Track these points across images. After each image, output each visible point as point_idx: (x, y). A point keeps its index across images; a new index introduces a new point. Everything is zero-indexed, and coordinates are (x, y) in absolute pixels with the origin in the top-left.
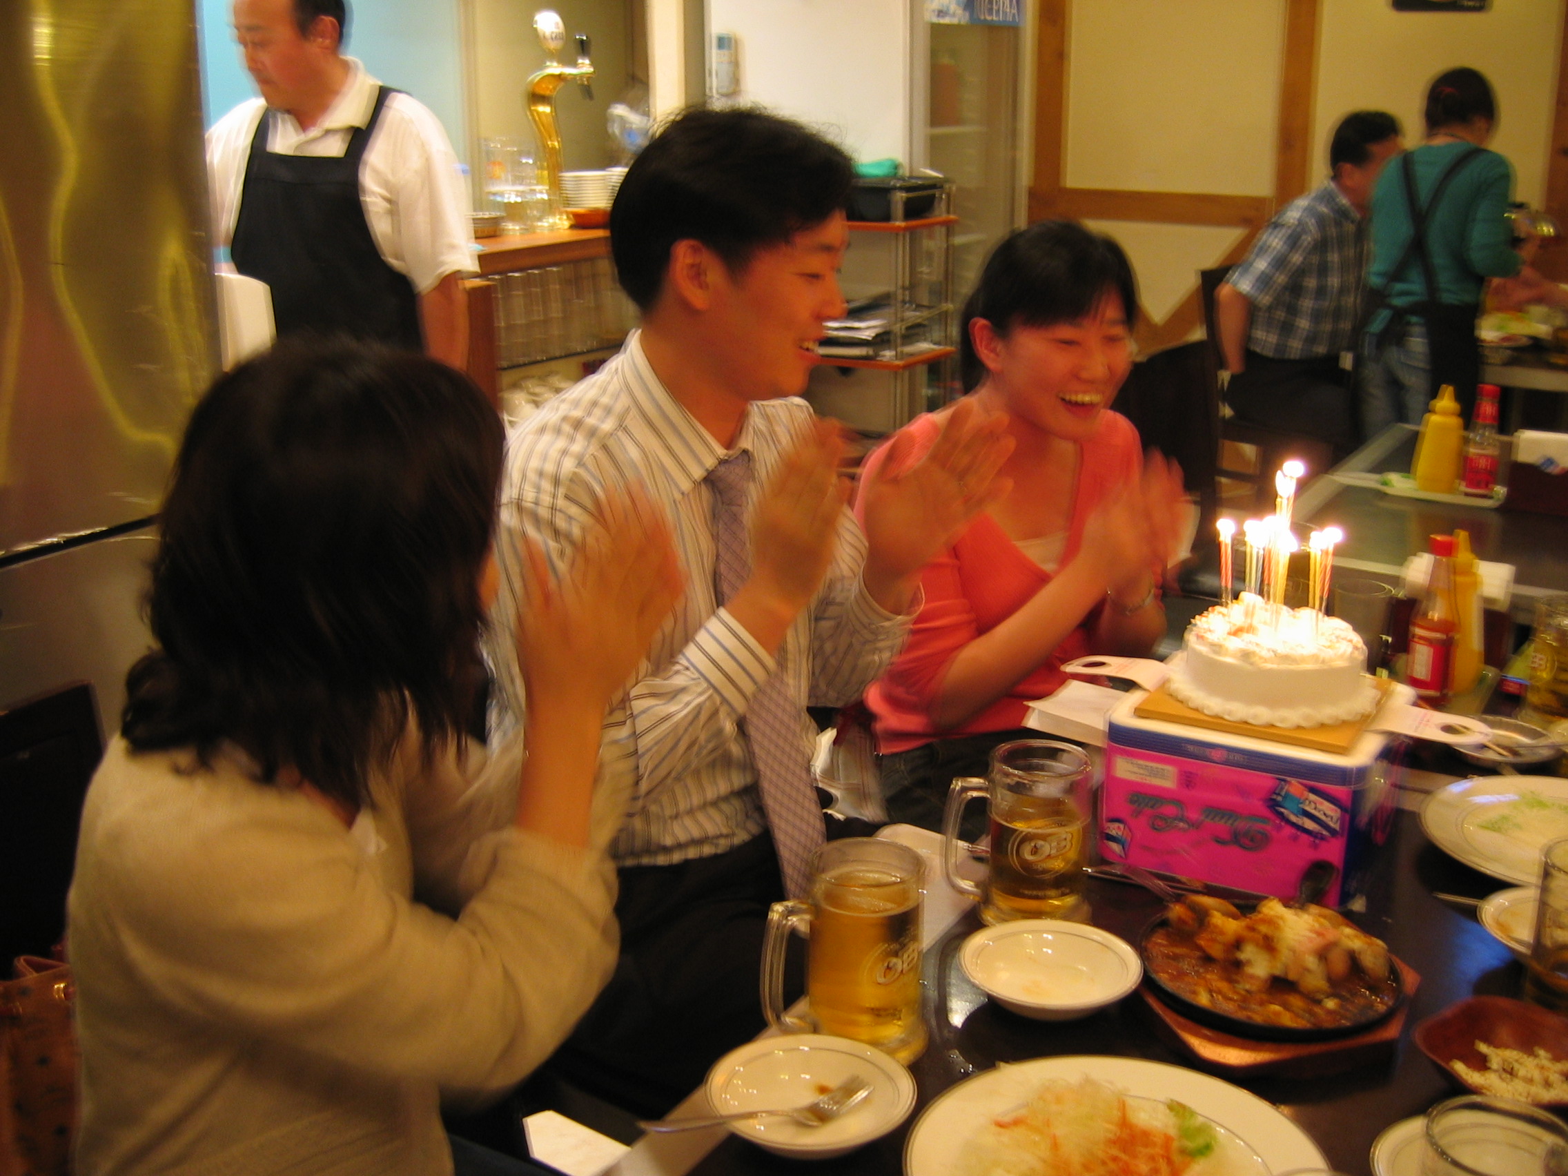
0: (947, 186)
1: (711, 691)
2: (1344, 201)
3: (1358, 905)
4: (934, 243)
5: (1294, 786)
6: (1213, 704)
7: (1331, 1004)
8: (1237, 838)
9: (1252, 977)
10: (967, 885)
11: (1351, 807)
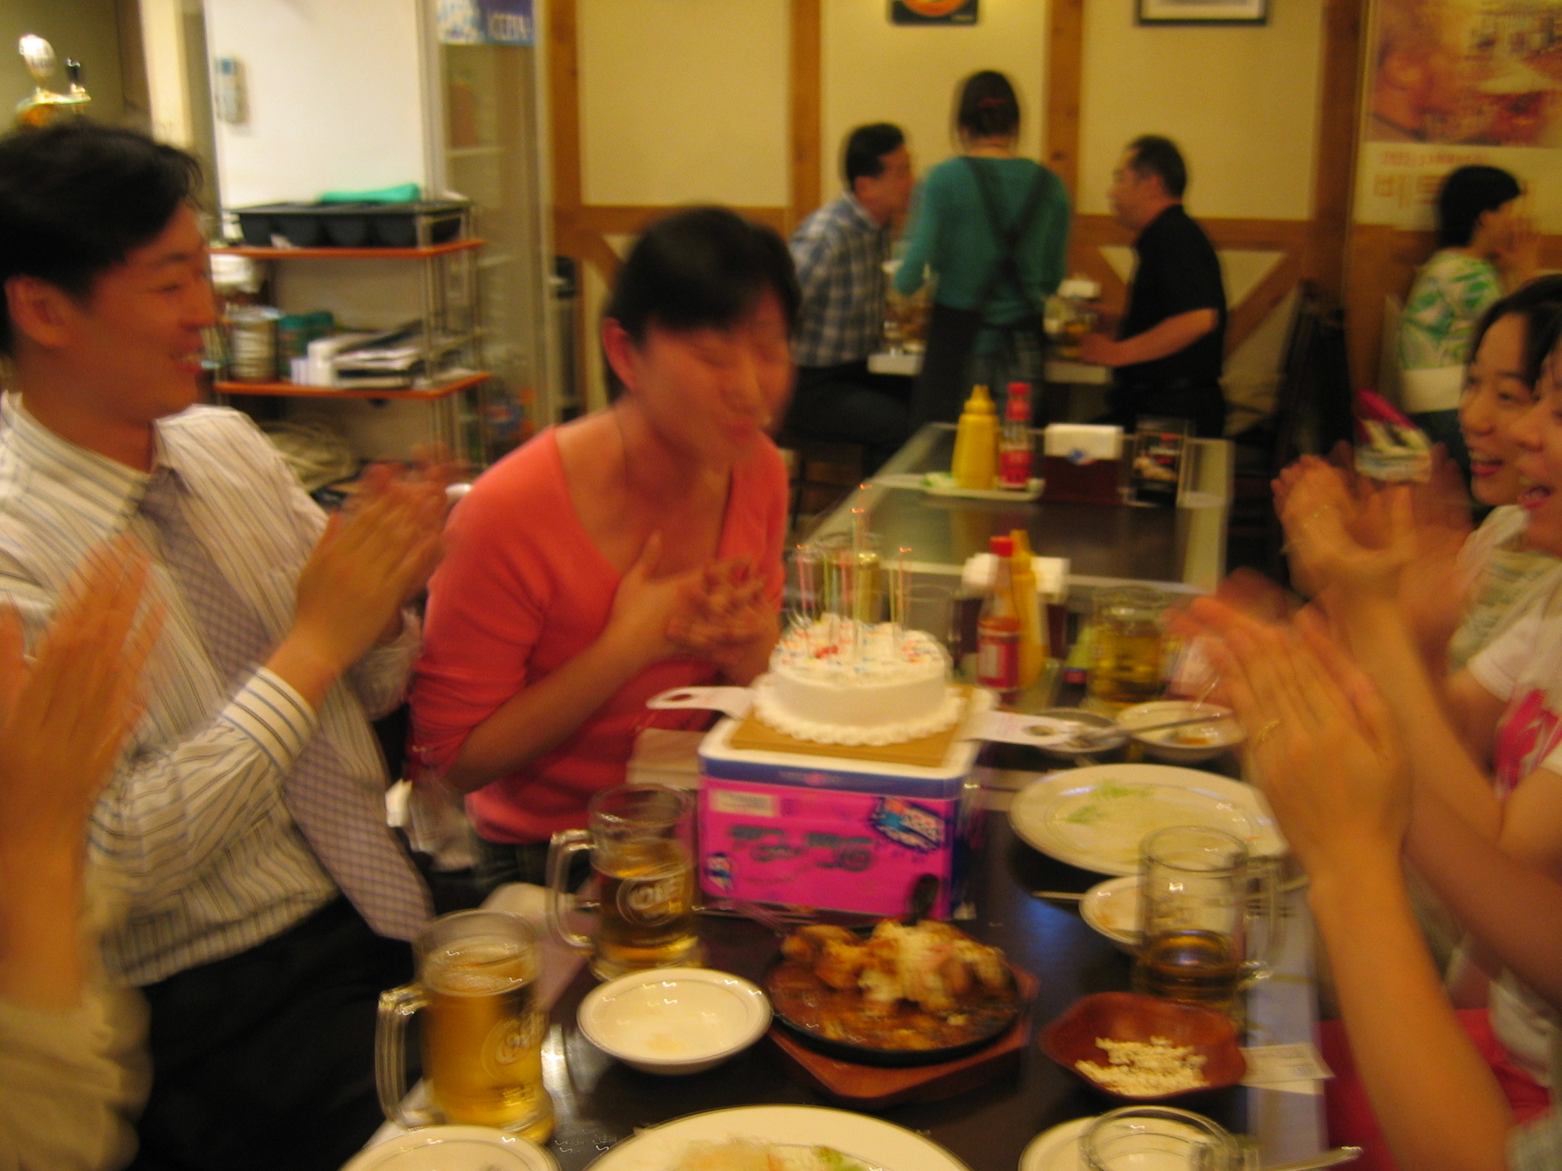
0: (473, 210)
1: (260, 751)
2: (861, 212)
3: (964, 913)
4: (461, 267)
5: (894, 804)
6: (805, 728)
7: (957, 1020)
8: (843, 861)
9: (874, 1003)
10: (576, 940)
11: (950, 818)
